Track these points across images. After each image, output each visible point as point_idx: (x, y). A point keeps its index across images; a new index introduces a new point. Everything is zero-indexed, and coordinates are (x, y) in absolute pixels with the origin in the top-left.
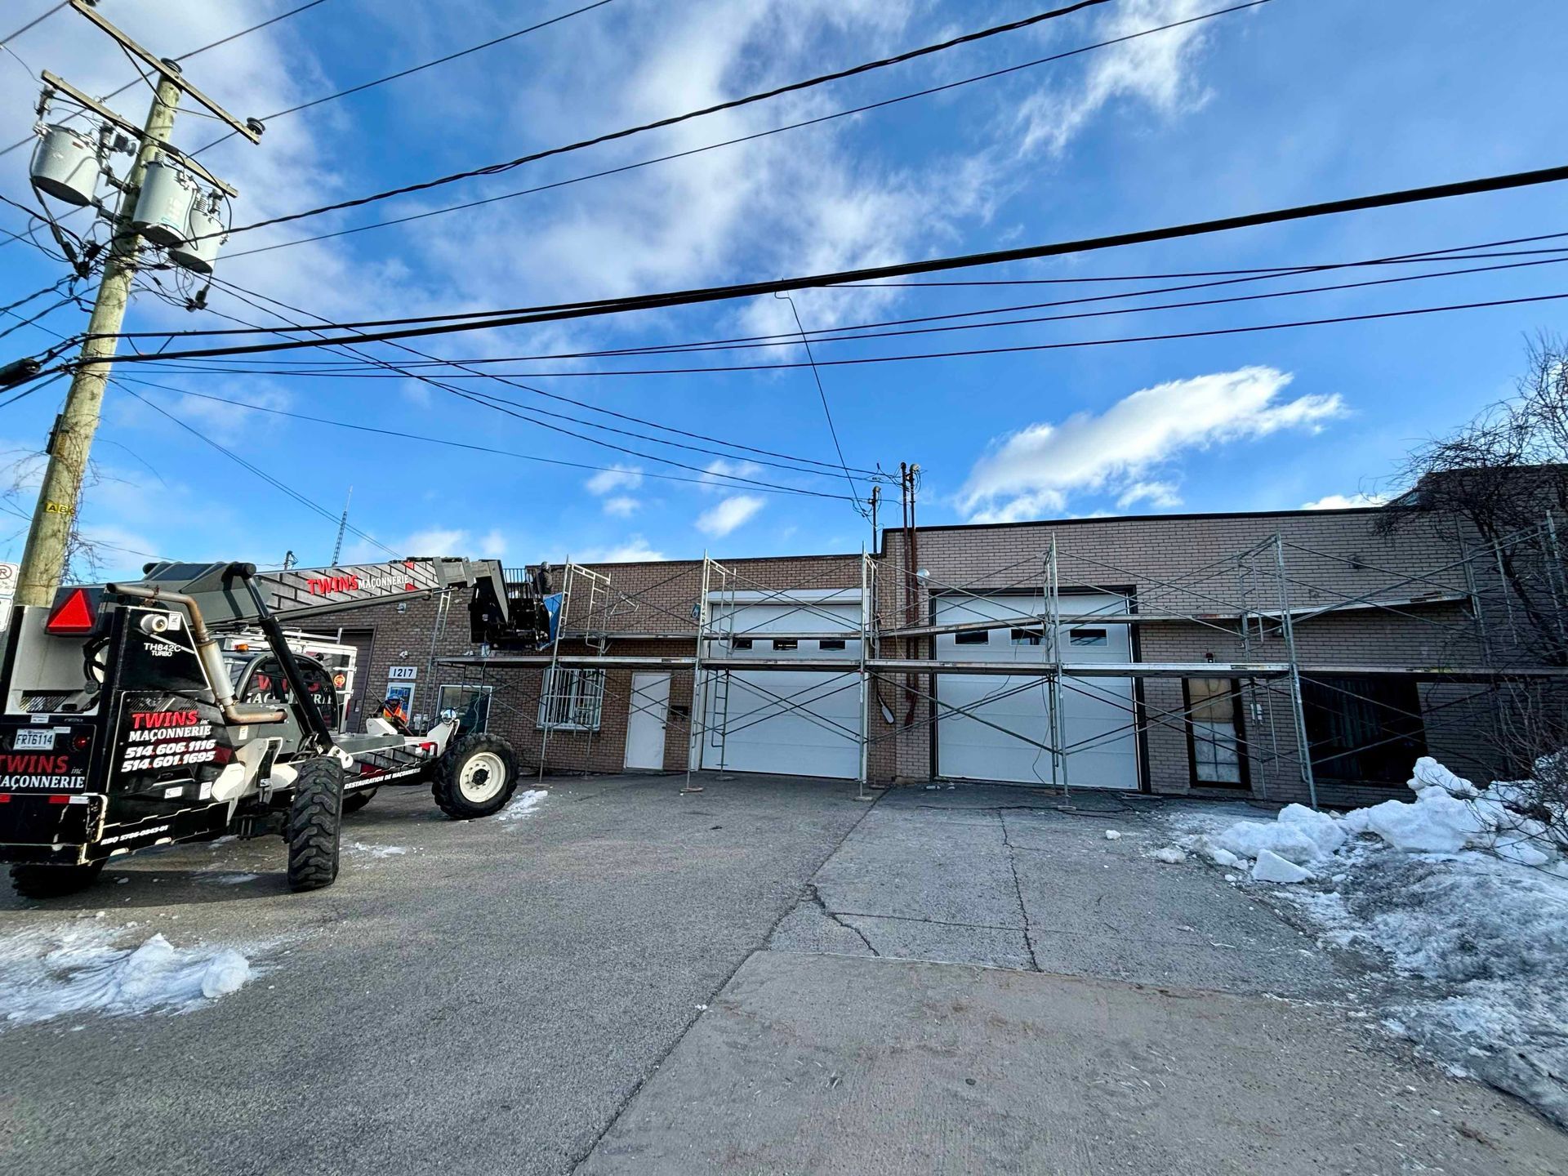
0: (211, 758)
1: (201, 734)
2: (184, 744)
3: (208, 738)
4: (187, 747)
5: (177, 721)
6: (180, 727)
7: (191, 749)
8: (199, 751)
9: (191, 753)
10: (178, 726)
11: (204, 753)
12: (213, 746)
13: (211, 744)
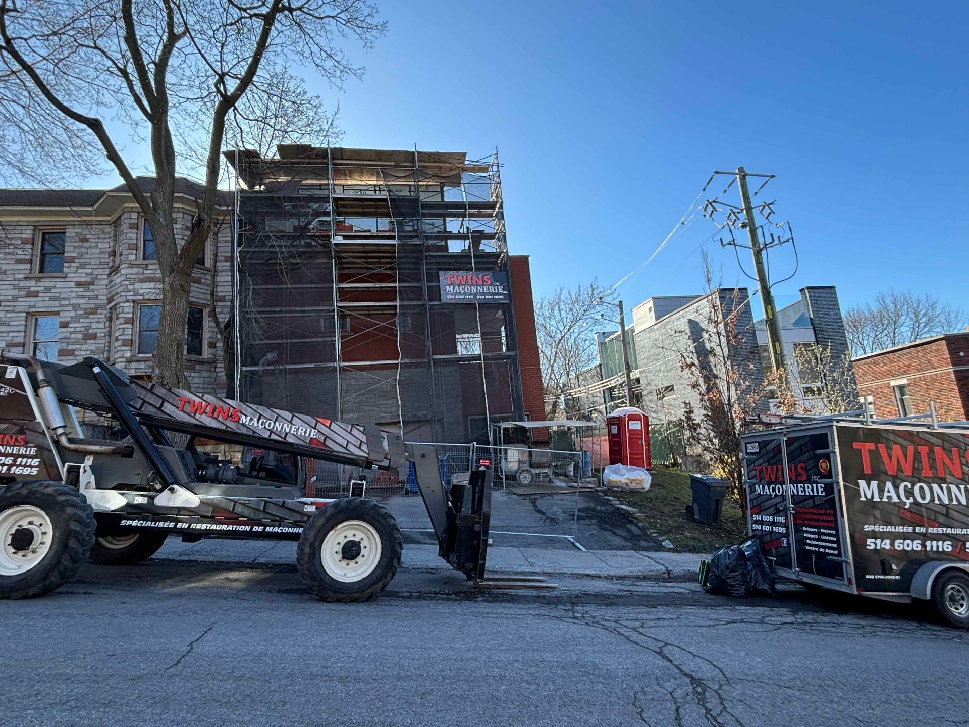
0: (35, 473)
1: (28, 453)
2: (12, 459)
3: (33, 457)
4: (15, 461)
5: (7, 441)
6: (10, 446)
7: (18, 463)
8: (25, 466)
9: (18, 466)
10: (8, 445)
11: (29, 469)
12: (37, 464)
13: (36, 462)
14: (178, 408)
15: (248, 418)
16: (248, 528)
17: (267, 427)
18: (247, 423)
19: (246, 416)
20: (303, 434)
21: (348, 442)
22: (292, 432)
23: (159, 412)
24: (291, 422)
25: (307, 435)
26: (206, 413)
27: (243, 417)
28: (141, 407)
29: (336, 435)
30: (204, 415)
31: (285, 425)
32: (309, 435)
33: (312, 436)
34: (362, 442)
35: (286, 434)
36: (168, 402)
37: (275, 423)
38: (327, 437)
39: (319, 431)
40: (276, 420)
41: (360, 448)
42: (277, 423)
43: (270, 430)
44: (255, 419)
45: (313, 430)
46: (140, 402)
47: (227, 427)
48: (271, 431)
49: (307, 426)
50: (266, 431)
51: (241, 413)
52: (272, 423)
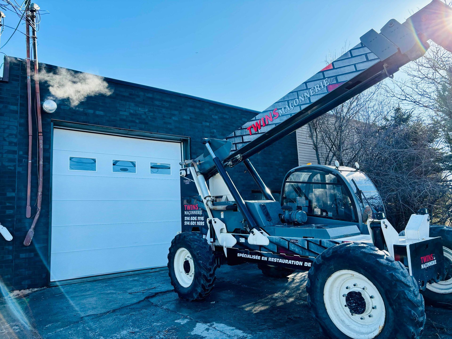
4: (197, 218)
11: (202, 222)
13: (203, 218)
14: (249, 135)
15: (283, 109)
16: (301, 263)
17: (296, 105)
18: (284, 112)
19: (281, 109)
20: (319, 89)
21: (355, 65)
22: (312, 94)
23: (244, 144)
24: (307, 89)
25: (323, 87)
26: (262, 126)
27: (280, 110)
28: (236, 148)
29: (342, 69)
30: (262, 128)
31: (305, 94)
32: (324, 86)
33: (326, 85)
34: (366, 55)
35: (309, 98)
36: (244, 135)
37: (298, 98)
38: (336, 76)
39: (328, 78)
40: (298, 96)
41: (368, 60)
42: (300, 97)
43: (298, 105)
44: (287, 106)
45: (324, 80)
46: (234, 146)
47: (276, 124)
48: (300, 105)
49: (318, 82)
50: (297, 107)
51: (278, 109)
52: (297, 99)
